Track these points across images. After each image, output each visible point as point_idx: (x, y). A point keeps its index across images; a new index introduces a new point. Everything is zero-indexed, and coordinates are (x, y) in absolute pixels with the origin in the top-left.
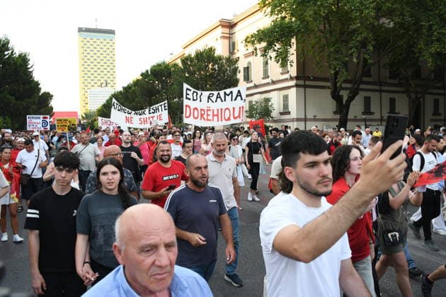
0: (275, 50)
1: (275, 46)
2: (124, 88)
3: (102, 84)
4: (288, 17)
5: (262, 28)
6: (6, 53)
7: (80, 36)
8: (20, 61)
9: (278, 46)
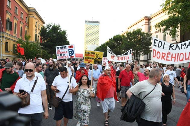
0: (169, 30)
1: (170, 28)
2: (102, 45)
3: (93, 43)
4: (177, 14)
5: (164, 20)
6: (58, 30)
7: (86, 24)
8: (63, 33)
9: (171, 28)
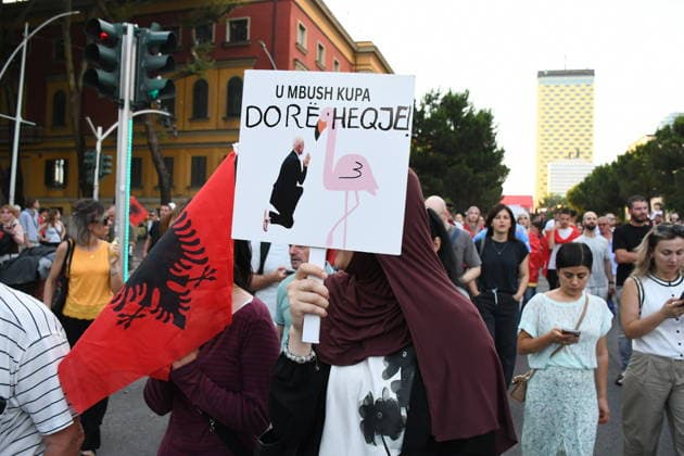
3: (570, 154)
6: (464, 110)
7: (540, 83)
8: (482, 119)
